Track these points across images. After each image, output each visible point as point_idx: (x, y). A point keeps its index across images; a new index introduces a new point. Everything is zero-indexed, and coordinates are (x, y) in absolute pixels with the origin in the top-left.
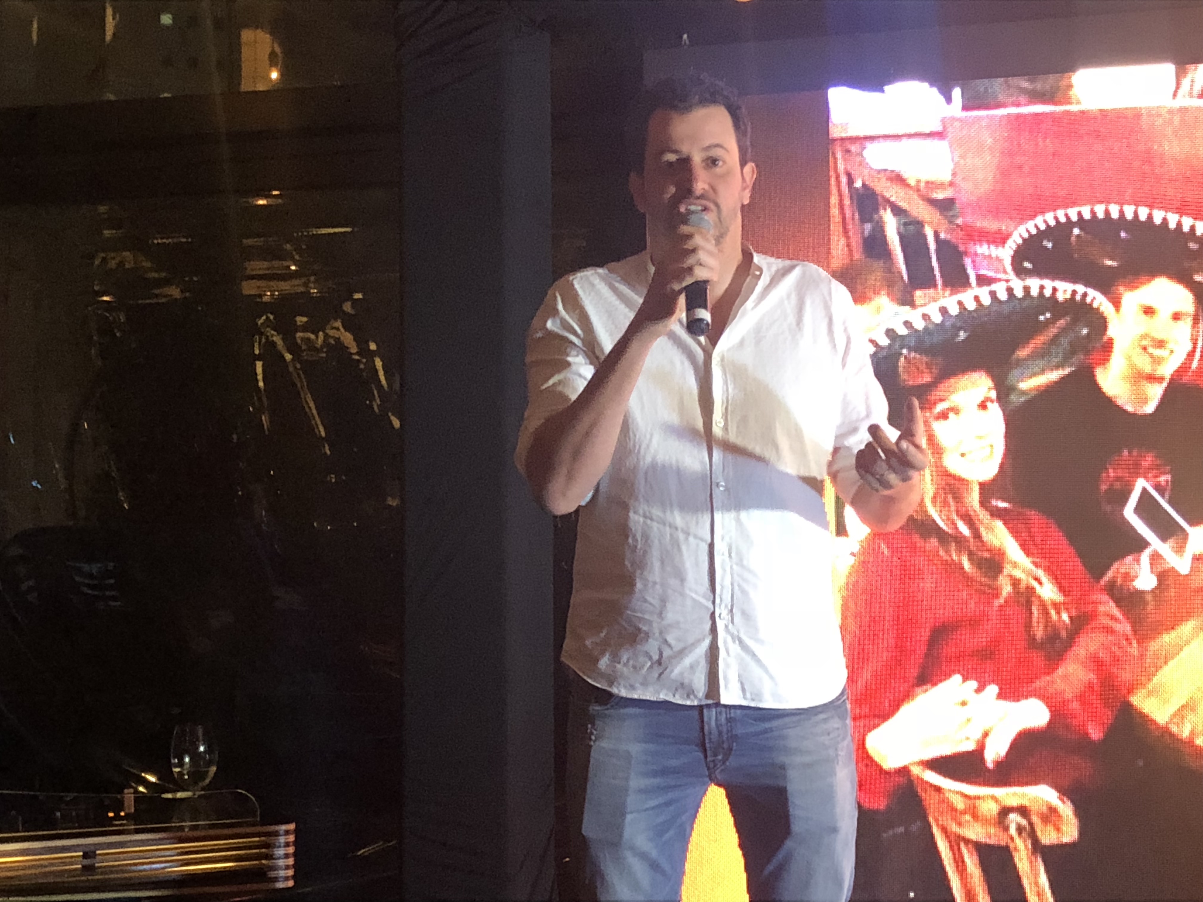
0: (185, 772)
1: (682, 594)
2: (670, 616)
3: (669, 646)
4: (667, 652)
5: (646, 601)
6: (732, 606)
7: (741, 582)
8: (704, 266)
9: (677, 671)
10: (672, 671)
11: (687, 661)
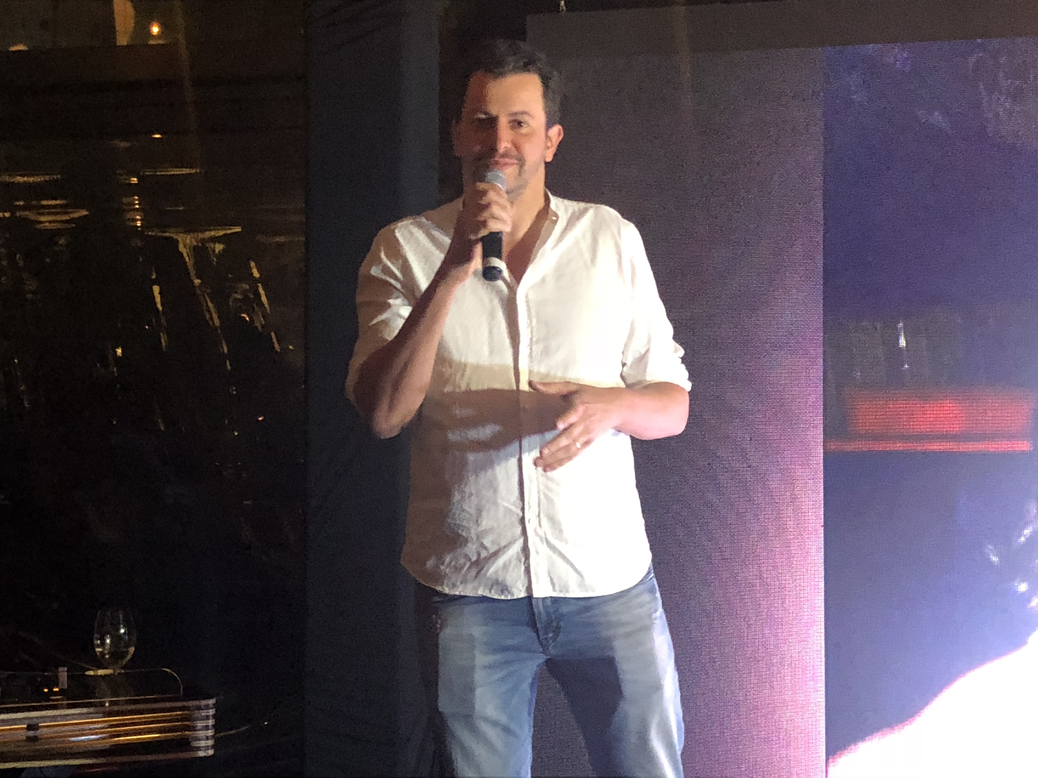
0: (106, 652)
1: (495, 503)
2: (485, 523)
3: (485, 548)
4: (484, 554)
5: (463, 510)
6: (539, 512)
7: (546, 491)
8: (499, 219)
9: (492, 570)
10: (488, 571)
11: (501, 561)
